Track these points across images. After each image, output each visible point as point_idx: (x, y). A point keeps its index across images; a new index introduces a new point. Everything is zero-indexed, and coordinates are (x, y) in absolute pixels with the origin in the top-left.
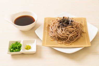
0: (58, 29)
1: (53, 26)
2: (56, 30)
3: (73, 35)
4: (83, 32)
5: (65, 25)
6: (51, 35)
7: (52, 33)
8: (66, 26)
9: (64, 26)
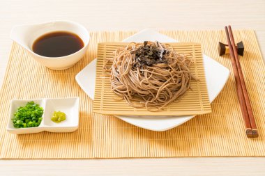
0: (131, 71)
1: (120, 64)
2: (128, 75)
3: (169, 87)
4: (192, 79)
5: (148, 61)
6: (116, 88)
7: (117, 82)
8: (151, 65)
9: (147, 65)
